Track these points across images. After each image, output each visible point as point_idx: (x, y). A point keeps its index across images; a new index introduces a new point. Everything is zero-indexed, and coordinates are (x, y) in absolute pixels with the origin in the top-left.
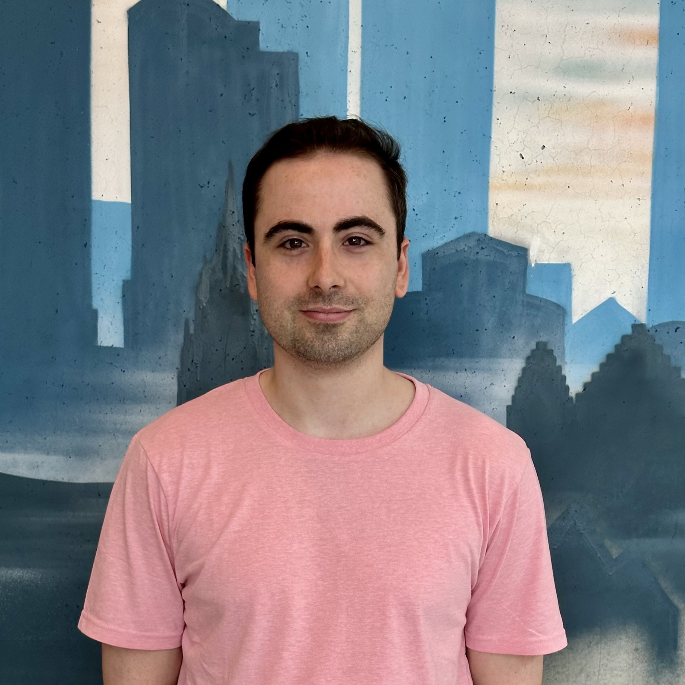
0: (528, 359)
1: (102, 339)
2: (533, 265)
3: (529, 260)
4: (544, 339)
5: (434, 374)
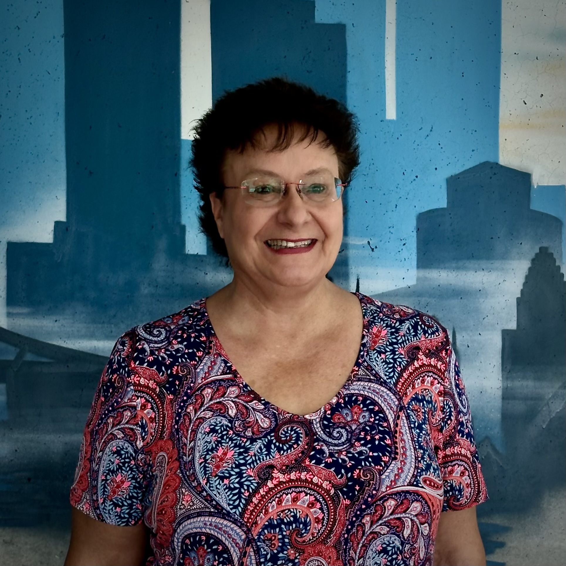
0: (533, 261)
1: (189, 249)
2: (535, 187)
3: (532, 183)
4: (545, 245)
5: (457, 273)
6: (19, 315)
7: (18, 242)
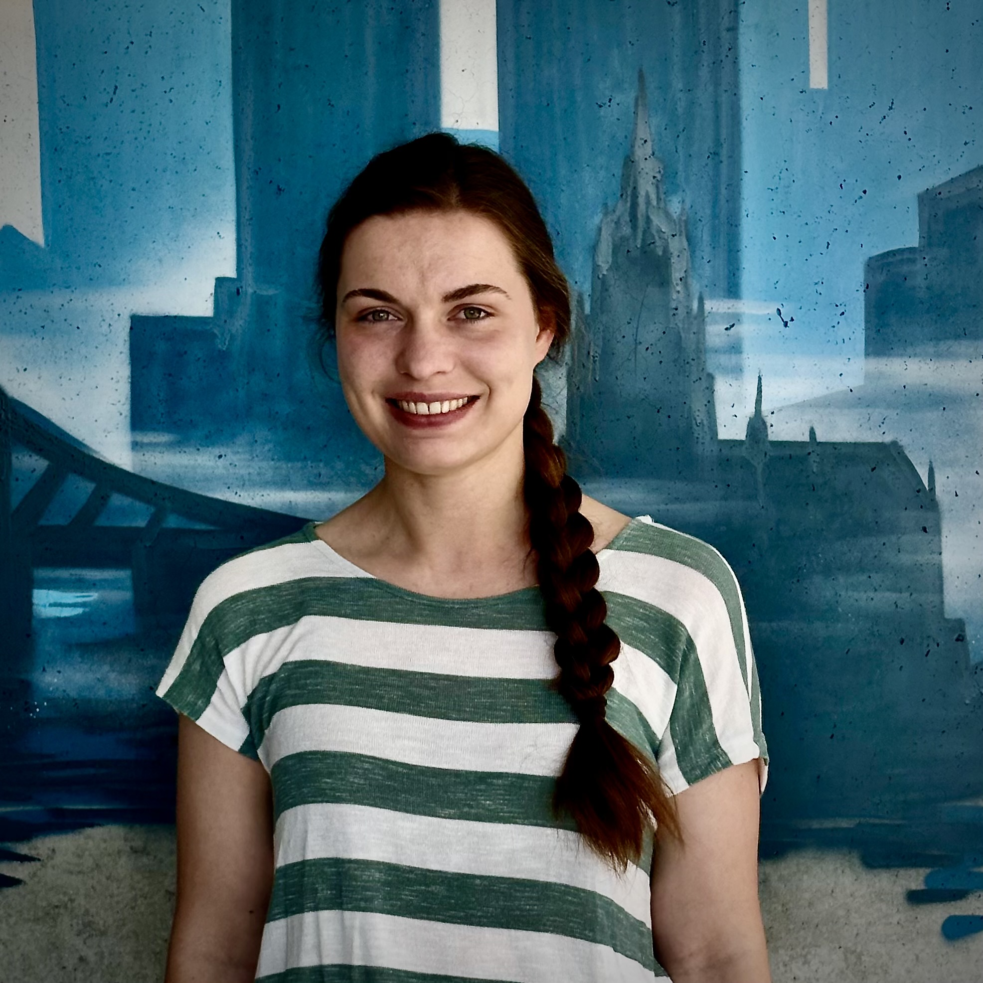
5: (937, 364)
6: (153, 446)
7: (151, 315)
